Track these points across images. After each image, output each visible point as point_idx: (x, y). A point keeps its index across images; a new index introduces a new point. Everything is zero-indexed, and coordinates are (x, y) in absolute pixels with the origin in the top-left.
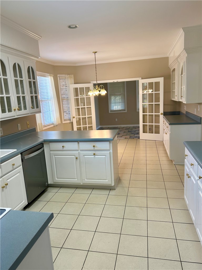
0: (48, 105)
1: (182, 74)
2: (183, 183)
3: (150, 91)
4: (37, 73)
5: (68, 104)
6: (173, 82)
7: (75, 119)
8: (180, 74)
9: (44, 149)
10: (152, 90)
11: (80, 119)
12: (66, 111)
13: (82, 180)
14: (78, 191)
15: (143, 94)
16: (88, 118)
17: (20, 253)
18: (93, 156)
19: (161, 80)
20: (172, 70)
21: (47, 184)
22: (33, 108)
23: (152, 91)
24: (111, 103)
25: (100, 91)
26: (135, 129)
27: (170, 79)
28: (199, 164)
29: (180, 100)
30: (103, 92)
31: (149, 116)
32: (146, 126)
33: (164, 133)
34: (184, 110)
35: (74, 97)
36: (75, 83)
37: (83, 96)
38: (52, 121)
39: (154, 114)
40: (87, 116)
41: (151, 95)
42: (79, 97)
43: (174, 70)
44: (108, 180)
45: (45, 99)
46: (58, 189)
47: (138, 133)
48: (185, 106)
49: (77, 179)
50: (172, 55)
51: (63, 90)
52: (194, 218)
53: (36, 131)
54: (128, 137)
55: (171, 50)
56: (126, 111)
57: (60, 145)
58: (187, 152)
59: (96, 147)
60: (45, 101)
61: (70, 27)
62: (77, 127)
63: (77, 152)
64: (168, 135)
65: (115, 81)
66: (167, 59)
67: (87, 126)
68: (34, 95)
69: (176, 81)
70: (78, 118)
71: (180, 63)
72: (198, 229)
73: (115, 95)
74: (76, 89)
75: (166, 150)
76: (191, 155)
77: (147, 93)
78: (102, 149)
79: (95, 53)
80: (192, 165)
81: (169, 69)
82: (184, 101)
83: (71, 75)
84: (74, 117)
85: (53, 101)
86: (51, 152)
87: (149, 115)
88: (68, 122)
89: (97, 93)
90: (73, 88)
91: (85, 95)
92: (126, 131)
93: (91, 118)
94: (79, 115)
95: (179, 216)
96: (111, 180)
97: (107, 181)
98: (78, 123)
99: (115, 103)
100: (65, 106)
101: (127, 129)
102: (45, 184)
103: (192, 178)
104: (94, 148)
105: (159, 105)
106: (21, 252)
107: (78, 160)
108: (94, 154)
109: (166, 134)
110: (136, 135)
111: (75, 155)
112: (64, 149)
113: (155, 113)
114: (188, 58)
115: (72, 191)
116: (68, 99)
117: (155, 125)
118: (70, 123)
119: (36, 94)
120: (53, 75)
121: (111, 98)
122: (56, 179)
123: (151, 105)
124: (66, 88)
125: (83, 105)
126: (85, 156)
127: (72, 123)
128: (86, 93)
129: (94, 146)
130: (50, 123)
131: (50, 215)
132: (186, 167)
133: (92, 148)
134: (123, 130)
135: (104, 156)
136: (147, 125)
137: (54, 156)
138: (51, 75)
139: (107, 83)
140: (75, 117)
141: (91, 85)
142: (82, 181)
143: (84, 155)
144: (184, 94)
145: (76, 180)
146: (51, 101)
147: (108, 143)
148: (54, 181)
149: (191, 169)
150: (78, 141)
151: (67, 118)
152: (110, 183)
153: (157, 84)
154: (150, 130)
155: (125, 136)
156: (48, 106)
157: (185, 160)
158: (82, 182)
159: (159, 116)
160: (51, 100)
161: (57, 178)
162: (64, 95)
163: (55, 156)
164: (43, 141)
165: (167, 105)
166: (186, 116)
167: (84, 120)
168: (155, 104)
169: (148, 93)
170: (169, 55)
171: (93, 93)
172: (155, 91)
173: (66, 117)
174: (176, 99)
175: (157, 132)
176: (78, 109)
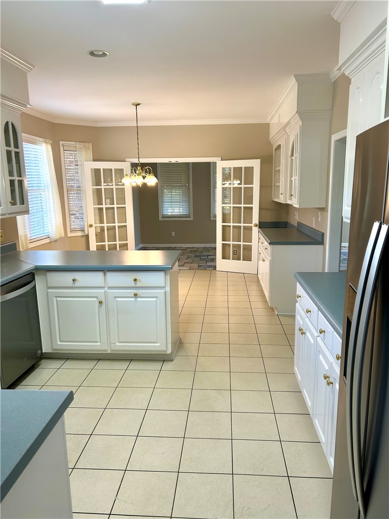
0: (39, 199)
1: (292, 155)
2: (291, 346)
3: (236, 183)
4: (22, 136)
5: (80, 200)
6: (277, 169)
7: (93, 228)
8: (290, 154)
9: (35, 285)
10: (239, 182)
11: (102, 229)
12: (75, 212)
13: (110, 343)
14: (102, 365)
15: (223, 188)
16: (119, 227)
17: (21, 456)
18: (133, 299)
19: (256, 164)
20: (274, 147)
21: (39, 352)
22: (14, 203)
23: (239, 184)
24: (163, 202)
25: (144, 178)
26: (207, 251)
27: (272, 163)
28: (319, 309)
29: (289, 202)
30: (151, 181)
31: (234, 229)
32: (227, 247)
33: (260, 260)
34: (295, 219)
35: (93, 186)
36: (94, 160)
37: (110, 185)
38: (46, 231)
39: (242, 225)
40: (117, 224)
41: (237, 190)
42: (103, 187)
43: (279, 147)
44: (161, 343)
45: (33, 188)
46: (62, 362)
47: (214, 260)
48: (296, 213)
49: (100, 342)
50: (275, 121)
51: (70, 172)
52: (309, 403)
53: (18, 250)
54: (196, 265)
55: (273, 112)
56: (191, 219)
57: (67, 278)
58: (300, 290)
59: (140, 281)
60: (34, 191)
61: (92, 54)
62: (97, 245)
63: (102, 291)
64: (267, 263)
65: (173, 160)
66: (266, 126)
67: (118, 243)
68: (16, 178)
69: (282, 168)
70: (100, 227)
71: (288, 136)
72: (316, 421)
73: (171, 187)
74: (97, 172)
75: (262, 291)
76: (307, 295)
77: (230, 186)
78: (151, 285)
79: (136, 105)
80: (308, 311)
81: (269, 144)
82: (295, 203)
83: (87, 145)
84: (91, 226)
85: (50, 191)
86: (49, 290)
87: (233, 226)
88: (80, 234)
89: (138, 180)
90: (91, 169)
91: (114, 184)
92: (190, 254)
93: (125, 228)
94: (102, 222)
95: (284, 403)
96: (165, 342)
97: (158, 344)
98: (100, 236)
99: (172, 202)
100: (73, 203)
101: (194, 251)
102: (37, 353)
103: (308, 334)
104: (135, 283)
105: (251, 208)
106: (23, 454)
107: (104, 306)
108: (136, 295)
109: (264, 260)
110: (209, 264)
111: (97, 297)
112: (77, 284)
113: (244, 223)
114: (302, 128)
115: (89, 365)
116: (80, 190)
117: (244, 245)
118: (83, 236)
119: (21, 177)
120: (51, 142)
121: (162, 193)
122: (59, 343)
123: (237, 209)
124: (77, 169)
125: (109, 202)
126: (118, 299)
127: (87, 236)
128: (115, 180)
129: (135, 280)
130: (43, 235)
131: (68, 395)
132: (298, 317)
133: (132, 284)
134: (186, 253)
135: (155, 299)
136: (229, 245)
137: (55, 299)
138: (48, 140)
139: (156, 164)
140: (94, 225)
141: (126, 166)
142: (110, 345)
143: (115, 297)
144: (296, 191)
145: (99, 344)
146: (45, 191)
147: (162, 274)
148: (54, 348)
149: (307, 320)
150: (104, 270)
151: (77, 226)
152: (164, 349)
153: (249, 170)
154: (235, 253)
155: (190, 265)
156: (40, 202)
157: (297, 304)
158: (111, 347)
159: (250, 229)
160: (46, 189)
161: (61, 341)
162: (72, 182)
163: (58, 299)
164: (33, 269)
165: (266, 209)
166: (298, 230)
167: (112, 231)
168: (244, 207)
169: (232, 186)
170: (271, 119)
171: (132, 181)
172: (245, 184)
173: (75, 225)
174: (281, 200)
175: (248, 258)
176: (101, 210)
